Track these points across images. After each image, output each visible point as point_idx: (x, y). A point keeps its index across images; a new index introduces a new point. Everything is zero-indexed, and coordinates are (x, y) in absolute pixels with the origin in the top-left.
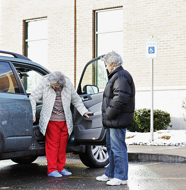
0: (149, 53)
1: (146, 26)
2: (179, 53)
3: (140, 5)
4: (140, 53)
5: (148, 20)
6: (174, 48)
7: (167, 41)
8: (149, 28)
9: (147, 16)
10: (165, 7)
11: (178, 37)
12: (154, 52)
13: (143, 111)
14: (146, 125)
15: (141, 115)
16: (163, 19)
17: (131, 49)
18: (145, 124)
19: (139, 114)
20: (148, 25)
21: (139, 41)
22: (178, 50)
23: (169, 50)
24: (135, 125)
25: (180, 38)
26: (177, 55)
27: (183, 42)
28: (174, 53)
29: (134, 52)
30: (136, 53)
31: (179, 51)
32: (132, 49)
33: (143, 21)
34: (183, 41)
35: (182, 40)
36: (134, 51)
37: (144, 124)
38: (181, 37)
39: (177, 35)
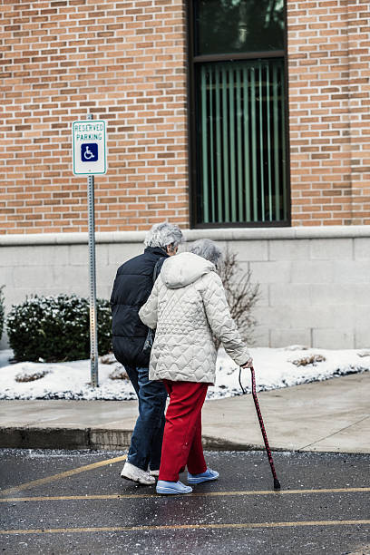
0: (84, 159)
1: (51, 65)
2: (146, 144)
3: (34, 6)
4: (35, 141)
5: (59, 51)
6: (132, 129)
7: (111, 109)
8: (60, 72)
9: (55, 38)
10: (106, 17)
11: (143, 101)
12: (95, 159)
13: (59, 304)
14: (68, 342)
15: (54, 316)
16: (99, 49)
17: (10, 129)
18: (65, 341)
19: (48, 314)
20: (57, 65)
21: (31, 107)
22: (143, 135)
23: (117, 133)
24: (37, 342)
25: (149, 104)
26: (139, 150)
27: (158, 115)
28: (133, 143)
29: (20, 138)
30: (26, 141)
31: (146, 139)
32: (14, 128)
33: (43, 52)
34: (156, 111)
35: (153, 107)
36: (20, 135)
37: (63, 338)
38: (151, 100)
39: (141, 94)
